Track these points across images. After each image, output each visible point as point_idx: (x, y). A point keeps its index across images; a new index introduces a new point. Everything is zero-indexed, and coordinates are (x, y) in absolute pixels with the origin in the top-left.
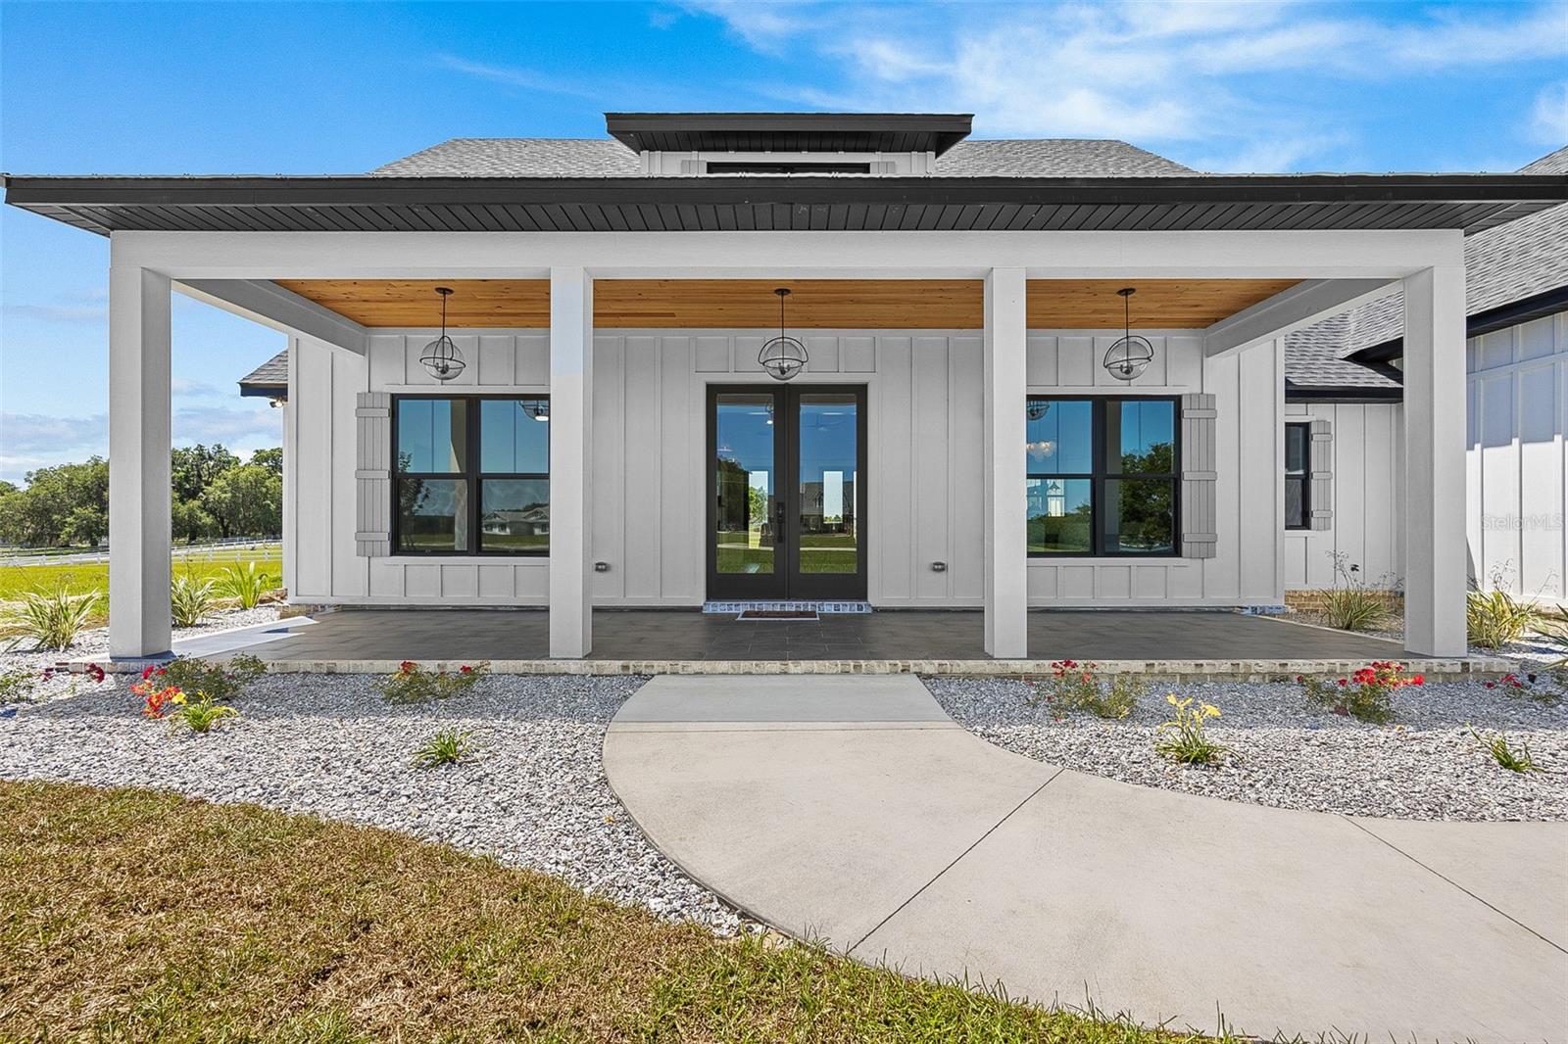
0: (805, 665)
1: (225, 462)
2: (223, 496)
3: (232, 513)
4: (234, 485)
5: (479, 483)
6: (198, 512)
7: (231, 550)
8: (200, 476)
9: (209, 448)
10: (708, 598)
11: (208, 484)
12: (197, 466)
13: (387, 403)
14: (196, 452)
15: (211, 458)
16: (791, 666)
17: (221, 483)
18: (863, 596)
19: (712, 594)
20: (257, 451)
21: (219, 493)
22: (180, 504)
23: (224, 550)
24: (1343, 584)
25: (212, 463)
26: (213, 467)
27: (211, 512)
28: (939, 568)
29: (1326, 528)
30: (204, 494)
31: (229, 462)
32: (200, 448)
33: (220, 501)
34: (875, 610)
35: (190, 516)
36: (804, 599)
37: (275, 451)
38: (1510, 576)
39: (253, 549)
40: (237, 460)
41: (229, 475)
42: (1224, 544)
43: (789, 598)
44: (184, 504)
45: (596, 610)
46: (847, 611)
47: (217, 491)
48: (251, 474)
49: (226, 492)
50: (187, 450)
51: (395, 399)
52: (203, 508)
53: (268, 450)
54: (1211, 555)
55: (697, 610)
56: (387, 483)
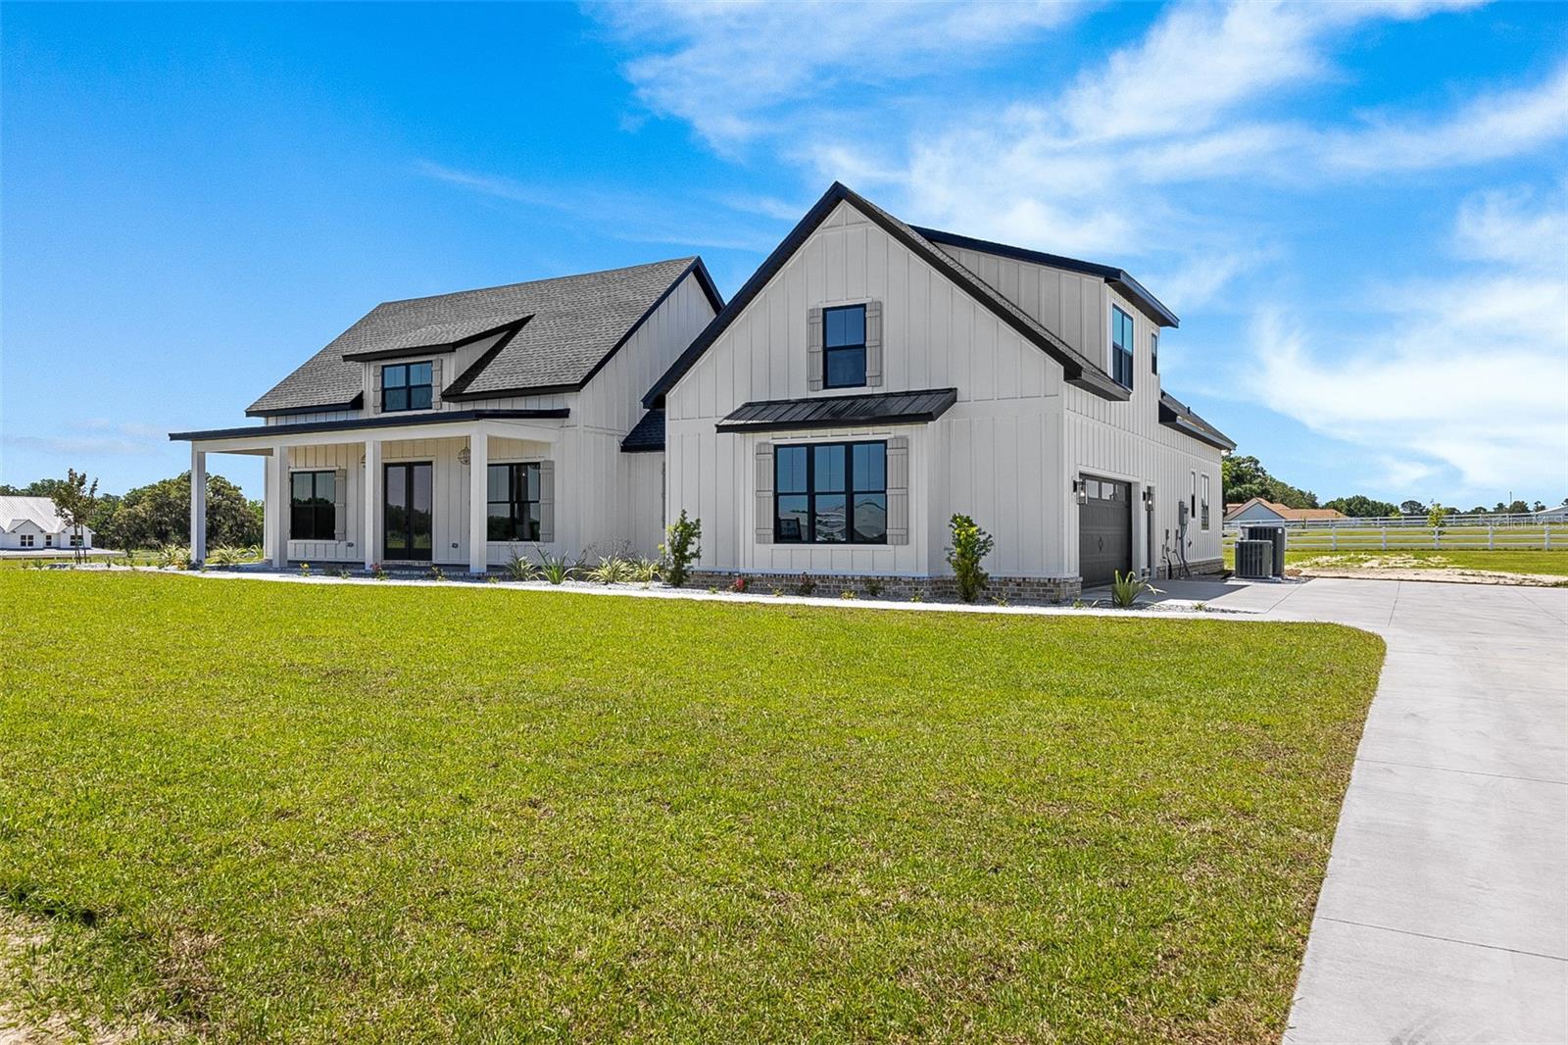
19: (385, 559)
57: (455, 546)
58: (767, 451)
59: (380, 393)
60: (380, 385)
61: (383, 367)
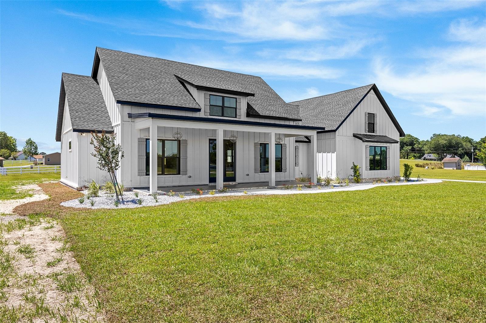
0: (253, 188)
10: (209, 183)
16: (251, 188)
24: (301, 176)
28: (248, 175)
29: (298, 166)
34: (239, 183)
36: (227, 182)
38: (321, 174)
42: (288, 170)
46: (234, 184)
54: (286, 172)
55: (207, 185)
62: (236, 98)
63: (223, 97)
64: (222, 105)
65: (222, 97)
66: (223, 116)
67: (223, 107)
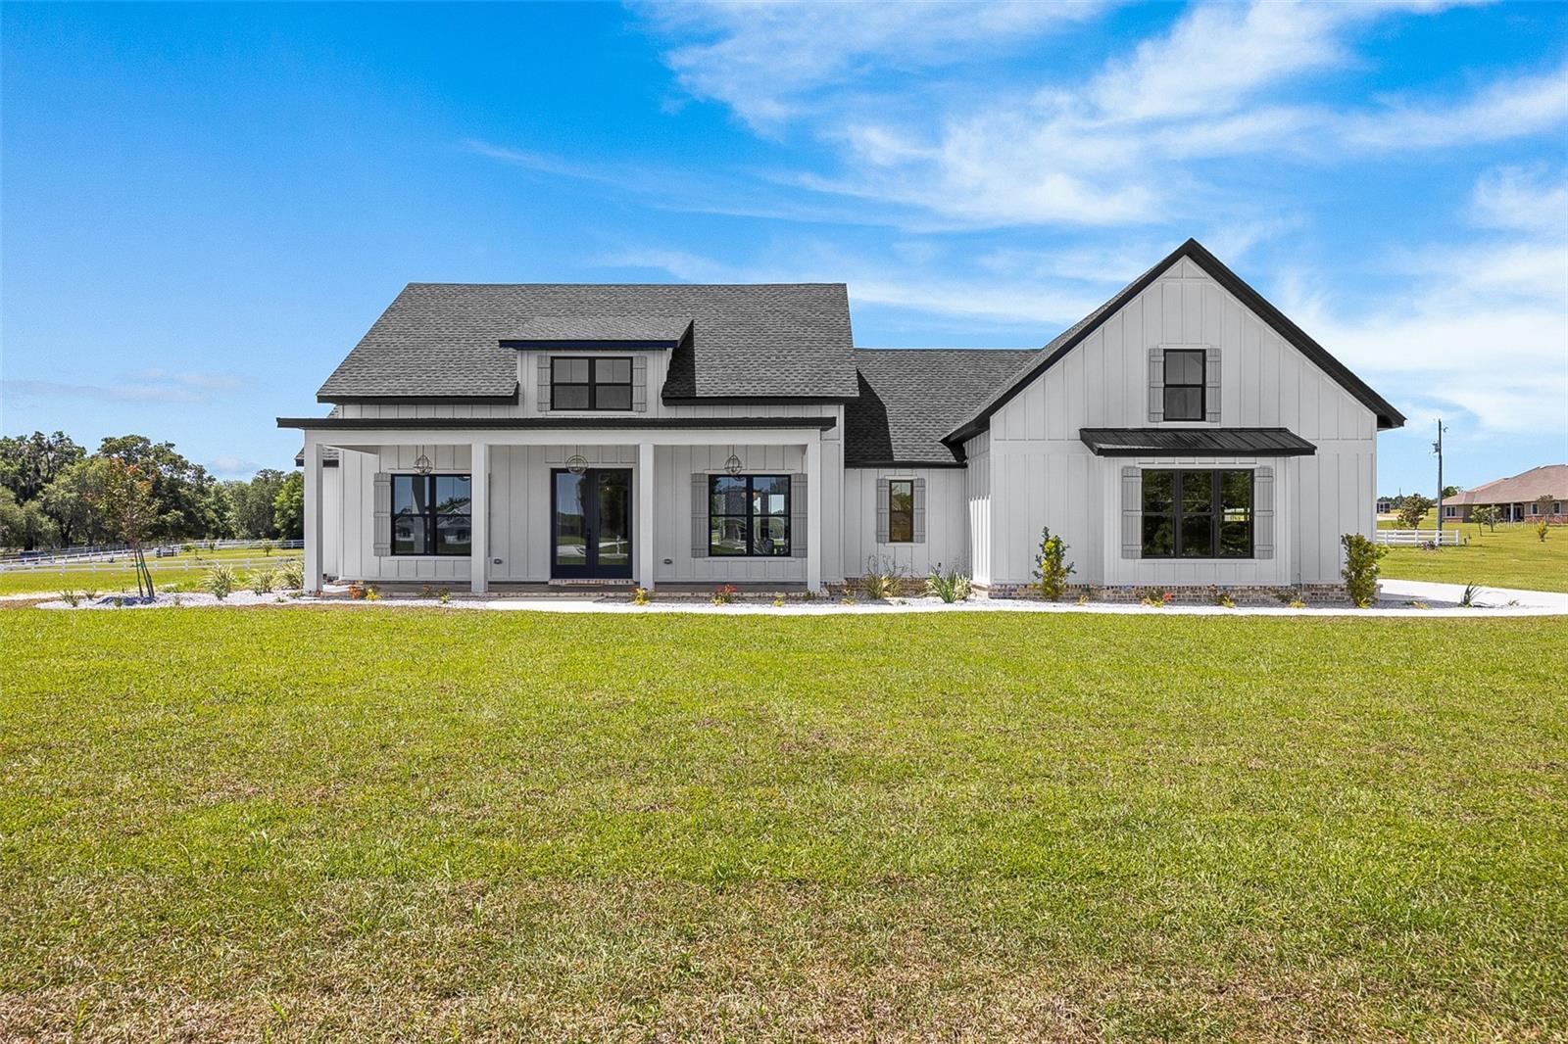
0: (565, 594)
1: (69, 454)
2: (68, 495)
3: (78, 517)
4: (81, 482)
5: (435, 519)
6: (39, 517)
7: (86, 562)
8: (37, 471)
9: (49, 437)
10: (550, 578)
11: (50, 481)
12: (35, 459)
13: (390, 479)
14: (32, 442)
15: (51, 448)
16: (561, 594)
17: (64, 480)
18: (631, 577)
19: (553, 576)
20: (106, 440)
21: (62, 492)
22: (16, 506)
23: (79, 562)
25: (51, 455)
26: (53, 460)
27: (53, 515)
30: (44, 493)
31: (73, 454)
32: (38, 436)
33: (64, 502)
35: (29, 521)
37: (128, 438)
39: (112, 561)
40: (83, 451)
41: (75, 470)
43: (593, 577)
44: (21, 505)
45: (490, 583)
46: (621, 583)
47: (59, 490)
48: (100, 469)
49: (70, 491)
50: (22, 439)
51: (393, 476)
52: (43, 511)
53: (119, 437)
55: (547, 583)
56: (390, 519)
57: (668, 562)
58: (1134, 474)
59: (549, 387)
60: (549, 380)
61: (553, 358)
62: (631, 358)
63: (592, 360)
64: (587, 381)
65: (587, 361)
66: (593, 407)
67: (592, 385)
